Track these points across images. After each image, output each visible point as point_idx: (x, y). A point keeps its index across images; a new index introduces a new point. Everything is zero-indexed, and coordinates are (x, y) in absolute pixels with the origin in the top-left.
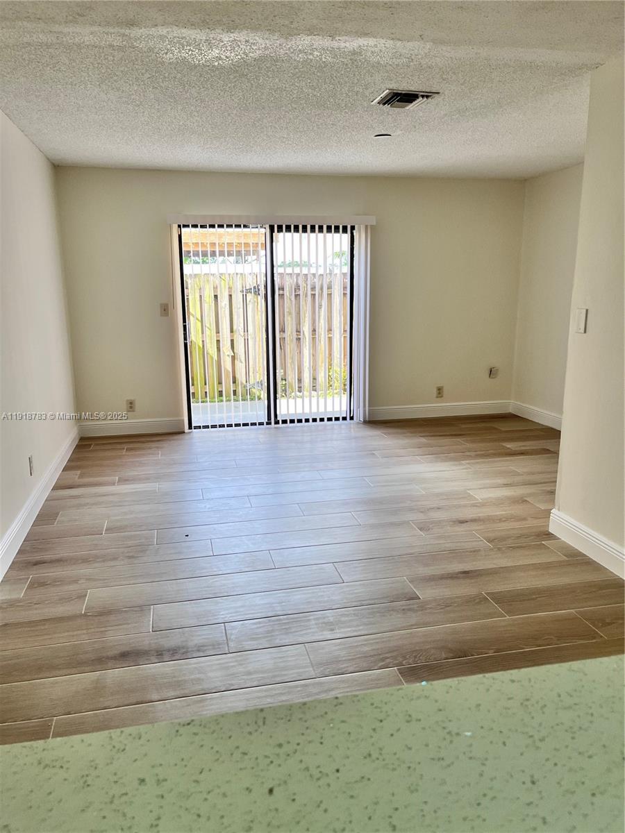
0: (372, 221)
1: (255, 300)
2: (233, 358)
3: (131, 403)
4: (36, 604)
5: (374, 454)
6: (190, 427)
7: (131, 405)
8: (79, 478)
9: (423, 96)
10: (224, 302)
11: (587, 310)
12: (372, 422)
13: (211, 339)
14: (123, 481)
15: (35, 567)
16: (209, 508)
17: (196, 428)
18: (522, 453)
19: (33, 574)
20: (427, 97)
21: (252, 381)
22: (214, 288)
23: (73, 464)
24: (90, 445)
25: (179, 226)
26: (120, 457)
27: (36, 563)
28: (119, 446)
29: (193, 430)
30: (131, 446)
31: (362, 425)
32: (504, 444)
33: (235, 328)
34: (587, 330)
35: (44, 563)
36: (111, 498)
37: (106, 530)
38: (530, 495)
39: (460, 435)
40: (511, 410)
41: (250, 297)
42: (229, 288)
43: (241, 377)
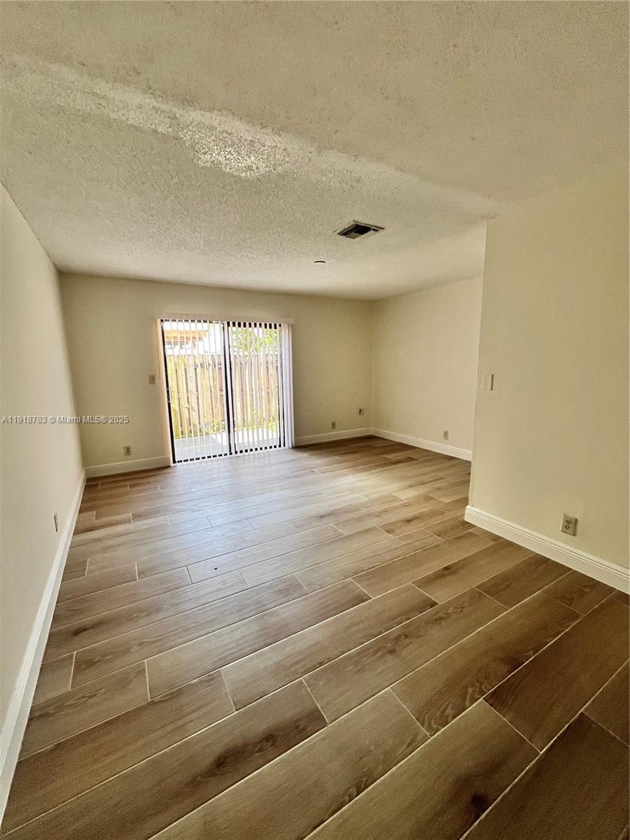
0: (292, 321)
3: (128, 449)
4: (90, 697)
5: (313, 471)
6: (174, 462)
7: (128, 450)
8: (96, 519)
9: (374, 230)
11: (493, 376)
12: (298, 447)
14: (137, 517)
15: (76, 638)
16: (221, 536)
17: (178, 462)
18: (400, 462)
19: (75, 651)
20: (376, 230)
23: (86, 505)
24: (97, 485)
25: (162, 321)
26: (126, 494)
27: (78, 632)
28: (123, 484)
29: (177, 464)
30: (135, 482)
31: (291, 450)
32: (385, 456)
34: (494, 388)
35: (85, 630)
36: (132, 537)
37: (139, 575)
38: (430, 492)
39: (355, 452)
40: (371, 433)
43: (195, 420)
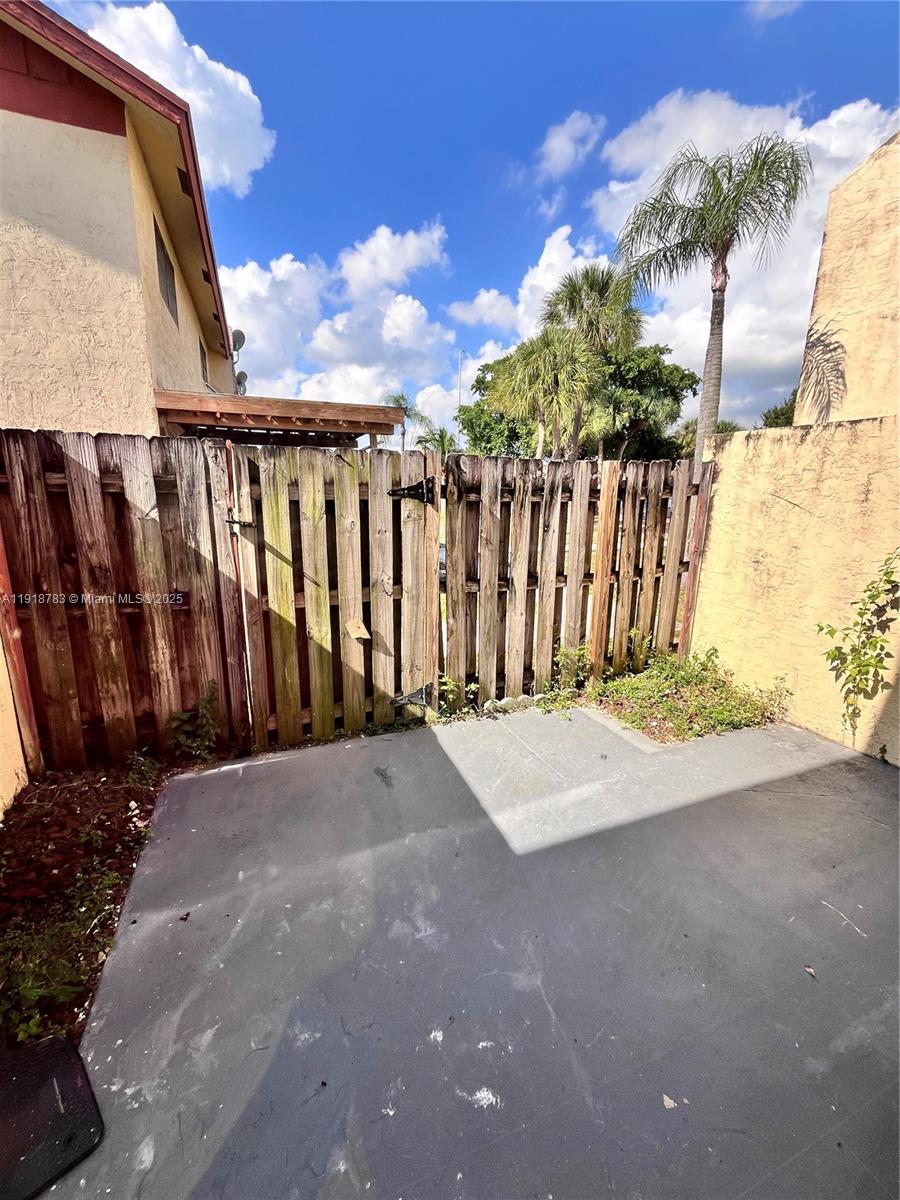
1: (422, 513)
2: (368, 645)
10: (349, 518)
13: (318, 605)
21: (407, 689)
22: (325, 483)
33: (374, 575)
41: (408, 506)
42: (361, 485)
43: (384, 682)
